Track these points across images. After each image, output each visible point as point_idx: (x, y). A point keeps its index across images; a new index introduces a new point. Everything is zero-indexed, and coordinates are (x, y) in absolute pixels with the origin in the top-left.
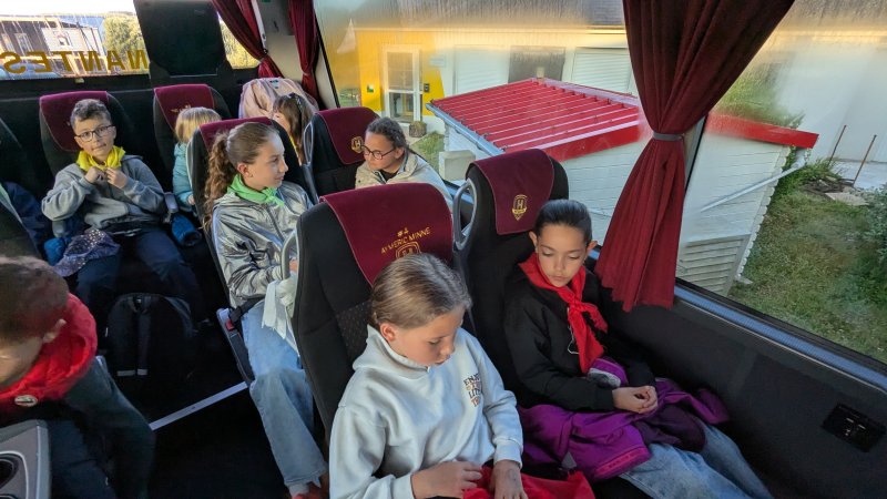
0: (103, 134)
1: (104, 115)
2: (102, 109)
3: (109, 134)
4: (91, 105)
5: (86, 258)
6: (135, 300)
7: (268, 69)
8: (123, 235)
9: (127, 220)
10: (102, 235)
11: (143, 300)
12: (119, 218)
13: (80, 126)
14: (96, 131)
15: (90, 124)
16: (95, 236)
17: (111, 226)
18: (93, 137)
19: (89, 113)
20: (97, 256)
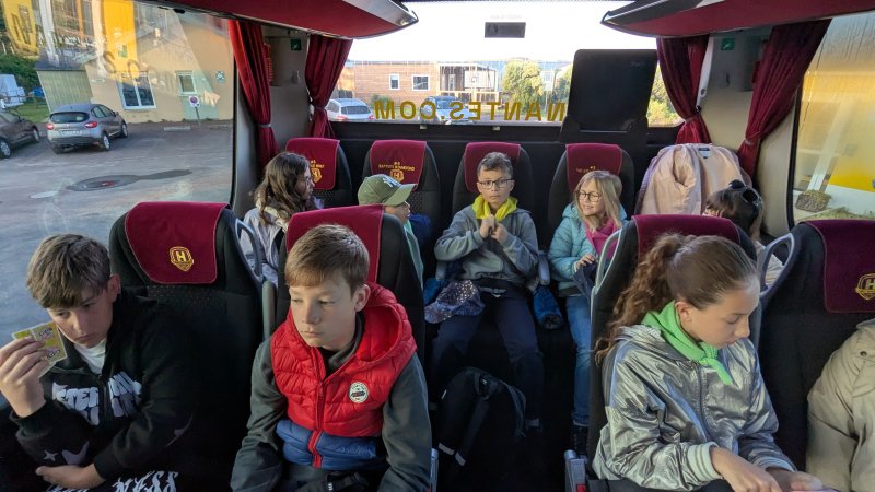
0: (502, 185)
1: (508, 169)
2: (507, 163)
3: (507, 186)
4: (498, 159)
5: (453, 312)
6: (481, 378)
7: (694, 130)
8: (489, 293)
10: (474, 290)
11: (488, 383)
13: (484, 174)
14: (496, 182)
15: (493, 175)
16: (467, 289)
17: (484, 281)
18: (492, 187)
19: (494, 166)
20: (463, 313)
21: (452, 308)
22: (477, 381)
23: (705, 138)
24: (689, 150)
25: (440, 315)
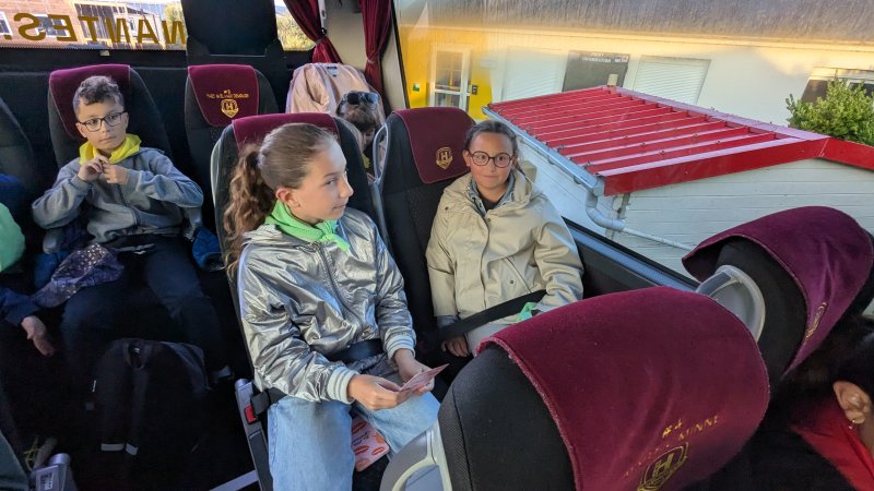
4: (102, 85)
5: (77, 285)
6: (131, 348)
7: (324, 52)
8: (130, 252)
9: (139, 232)
10: (104, 252)
11: (141, 350)
12: (128, 229)
13: (84, 110)
15: (99, 110)
16: (95, 254)
17: (117, 239)
18: (102, 127)
19: (98, 96)
20: (92, 282)
21: (74, 281)
22: (125, 351)
23: (334, 57)
24: (318, 69)
25: (60, 294)
